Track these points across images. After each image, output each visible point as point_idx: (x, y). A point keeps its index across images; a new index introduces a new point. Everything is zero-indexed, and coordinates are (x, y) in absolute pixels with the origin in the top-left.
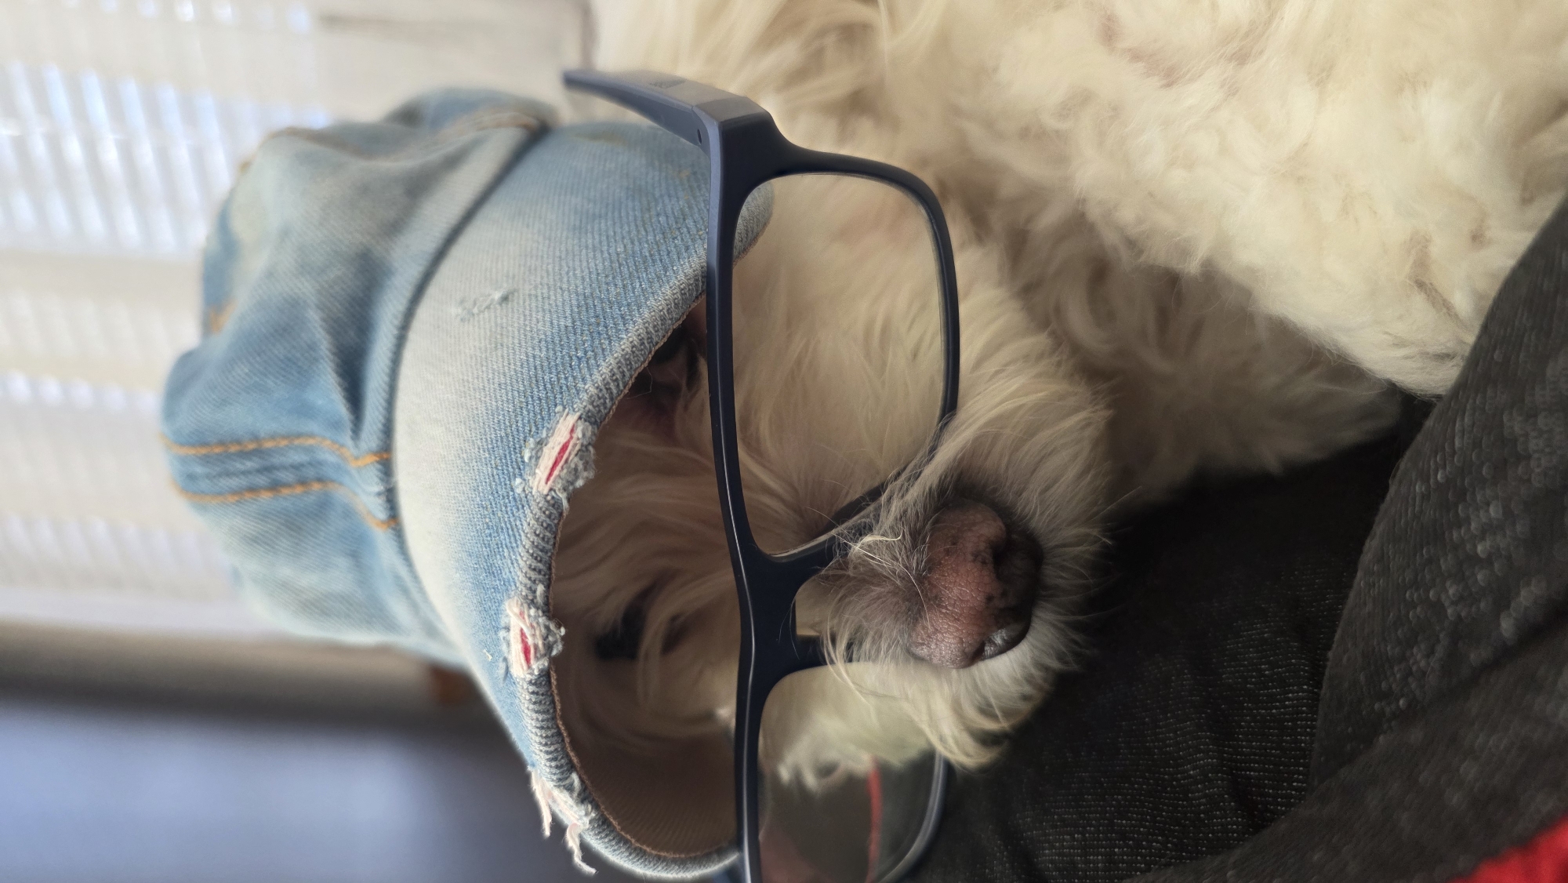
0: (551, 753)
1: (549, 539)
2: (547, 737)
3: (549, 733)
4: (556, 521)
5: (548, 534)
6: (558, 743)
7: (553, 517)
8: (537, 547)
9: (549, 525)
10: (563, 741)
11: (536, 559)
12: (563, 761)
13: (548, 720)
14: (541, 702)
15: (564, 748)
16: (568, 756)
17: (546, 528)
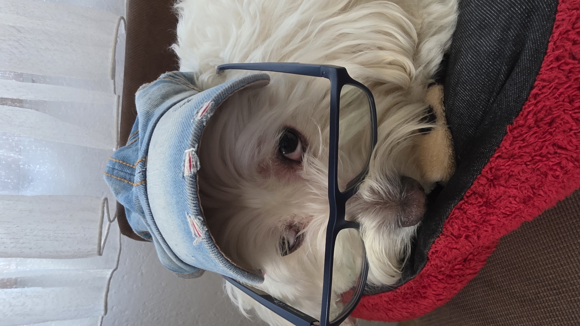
2: (194, 198)
6: (197, 201)
11: (195, 137)
13: (194, 191)
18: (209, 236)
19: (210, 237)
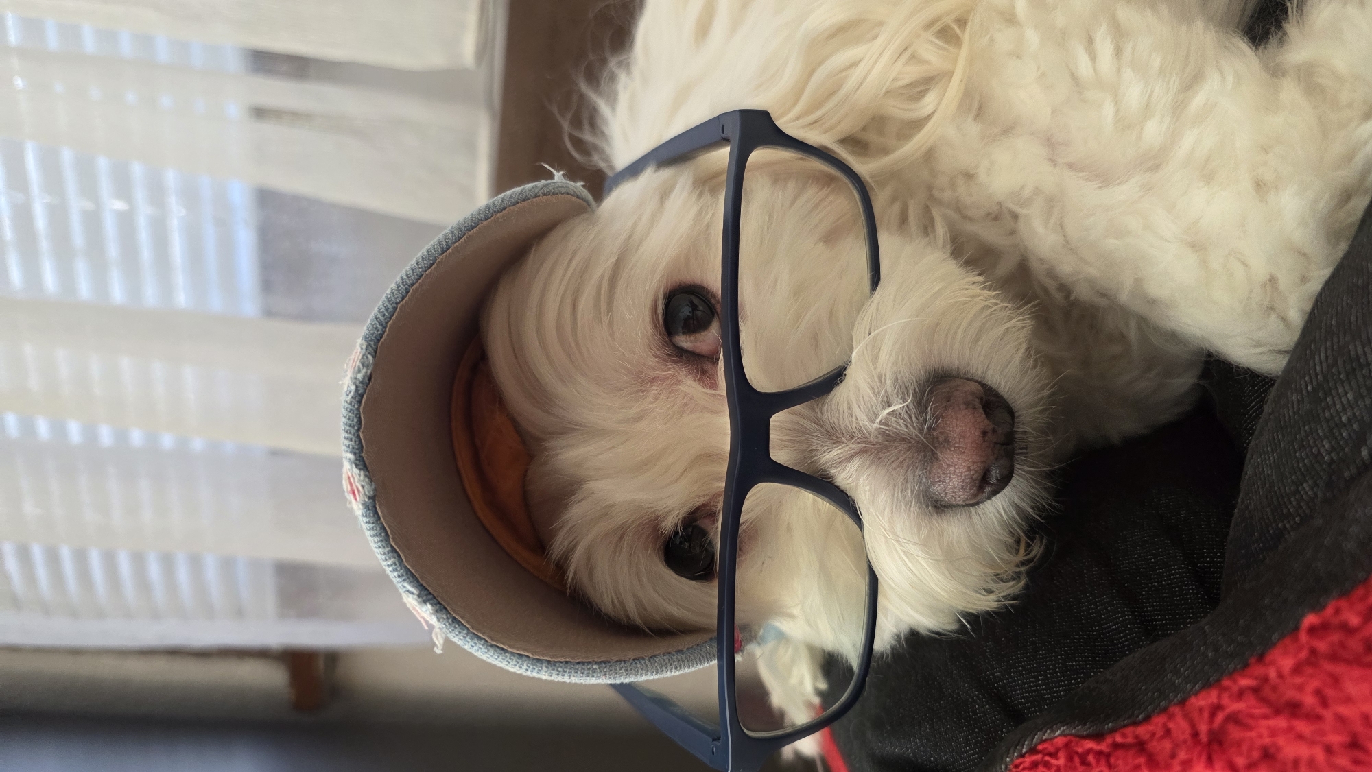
0: (392, 565)
1: (353, 418)
2: (385, 554)
3: (386, 550)
4: (356, 406)
5: (350, 415)
6: (394, 558)
7: (353, 404)
8: (346, 424)
9: (351, 409)
10: (399, 556)
11: (347, 432)
12: (402, 571)
13: (382, 541)
14: (373, 528)
15: (401, 562)
16: (406, 567)
17: (350, 412)
18: (450, 621)
19: (455, 620)
